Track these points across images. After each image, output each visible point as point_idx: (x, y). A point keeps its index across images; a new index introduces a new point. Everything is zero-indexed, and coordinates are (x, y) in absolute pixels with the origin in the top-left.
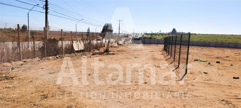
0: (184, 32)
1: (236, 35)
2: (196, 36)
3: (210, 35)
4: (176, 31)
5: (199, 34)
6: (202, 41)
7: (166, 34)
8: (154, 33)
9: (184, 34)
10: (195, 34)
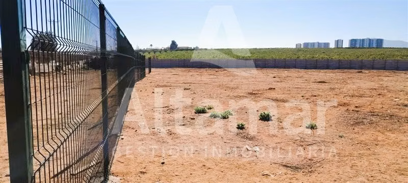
0: (189, 47)
1: (260, 49)
2: (207, 51)
3: (226, 49)
4: (176, 46)
5: (212, 49)
6: (217, 58)
7: (161, 49)
8: (142, 49)
9: (190, 50)
10: (206, 49)
